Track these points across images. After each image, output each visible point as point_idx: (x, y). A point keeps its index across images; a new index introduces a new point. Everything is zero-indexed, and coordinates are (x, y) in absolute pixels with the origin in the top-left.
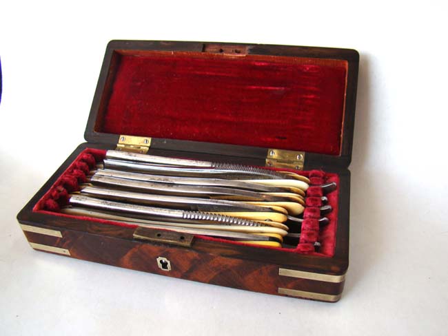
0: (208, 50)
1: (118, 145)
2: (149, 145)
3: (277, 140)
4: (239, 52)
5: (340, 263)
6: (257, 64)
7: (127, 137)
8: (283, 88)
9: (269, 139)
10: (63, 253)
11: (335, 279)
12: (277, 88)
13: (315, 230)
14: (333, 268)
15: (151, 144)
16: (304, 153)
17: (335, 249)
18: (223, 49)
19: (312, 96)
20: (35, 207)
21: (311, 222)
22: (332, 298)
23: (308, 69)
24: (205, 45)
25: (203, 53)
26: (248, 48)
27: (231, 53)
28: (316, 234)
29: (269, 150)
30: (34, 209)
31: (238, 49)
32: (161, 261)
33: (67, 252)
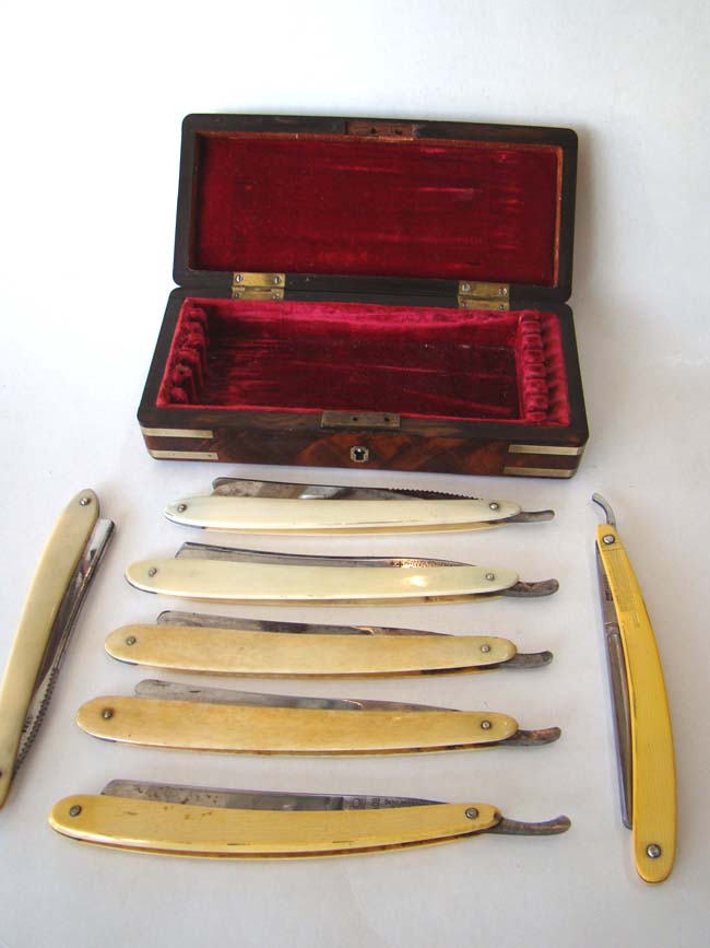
0: (353, 130)
1: (234, 289)
2: (283, 285)
3: (467, 266)
4: (400, 133)
5: (578, 432)
6: (428, 151)
7: (245, 275)
8: (471, 190)
9: (458, 266)
10: (208, 458)
11: (573, 451)
12: (463, 190)
13: (544, 394)
14: (573, 439)
15: (286, 282)
16: (507, 285)
17: (571, 416)
18: (376, 129)
19: (514, 201)
20: (159, 402)
21: (539, 385)
22: (567, 473)
23: (504, 157)
24: (346, 123)
25: (346, 137)
26: (414, 128)
27: (389, 136)
28: (546, 399)
29: (461, 282)
30: (157, 403)
31: (400, 129)
32: (356, 452)
33: (214, 456)
